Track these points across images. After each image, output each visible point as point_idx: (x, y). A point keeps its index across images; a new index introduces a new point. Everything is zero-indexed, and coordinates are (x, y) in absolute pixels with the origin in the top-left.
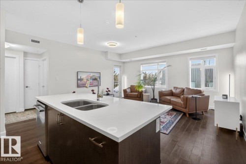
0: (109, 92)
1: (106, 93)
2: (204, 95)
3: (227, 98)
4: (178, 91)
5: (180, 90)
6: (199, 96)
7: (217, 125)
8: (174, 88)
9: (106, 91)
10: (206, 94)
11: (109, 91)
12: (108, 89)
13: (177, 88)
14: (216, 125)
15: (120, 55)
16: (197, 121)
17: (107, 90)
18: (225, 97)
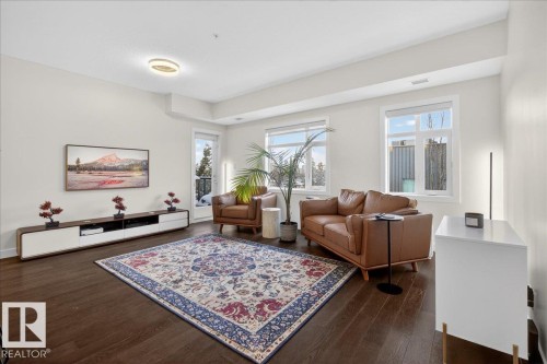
0: (174, 205)
1: (166, 207)
2: (416, 213)
3: (480, 226)
4: (350, 201)
5: (355, 197)
6: (397, 217)
7: (445, 326)
8: (343, 191)
9: (167, 202)
10: (422, 209)
11: (176, 201)
12: (171, 195)
13: (350, 192)
14: (439, 328)
15: (212, 106)
16: (389, 296)
17: (170, 199)
18: (474, 222)
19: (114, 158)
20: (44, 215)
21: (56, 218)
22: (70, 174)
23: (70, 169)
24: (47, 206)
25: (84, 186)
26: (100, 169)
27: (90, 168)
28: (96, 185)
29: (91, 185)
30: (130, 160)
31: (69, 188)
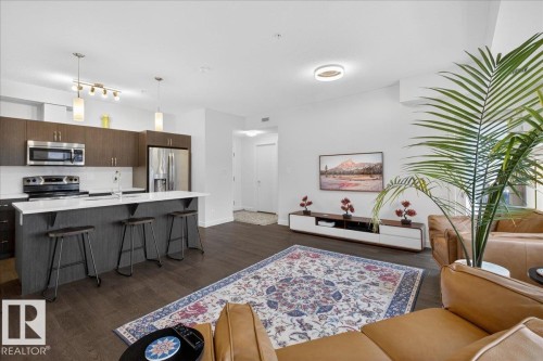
19: (350, 163)
20: (302, 205)
21: (309, 208)
22: (323, 177)
23: (322, 173)
24: (305, 199)
25: (330, 187)
26: (340, 174)
27: (334, 173)
28: (337, 187)
29: (335, 187)
30: (364, 164)
31: (322, 188)
